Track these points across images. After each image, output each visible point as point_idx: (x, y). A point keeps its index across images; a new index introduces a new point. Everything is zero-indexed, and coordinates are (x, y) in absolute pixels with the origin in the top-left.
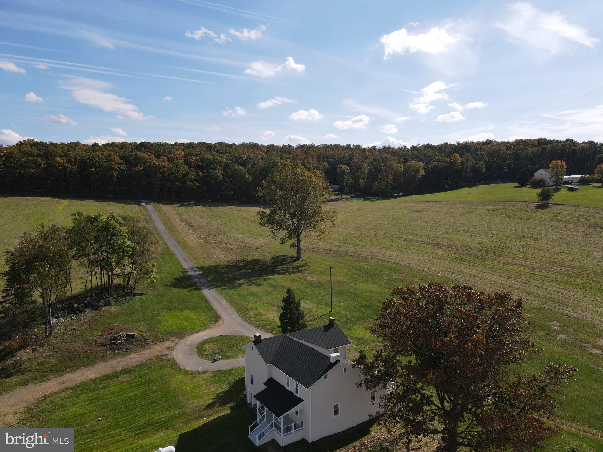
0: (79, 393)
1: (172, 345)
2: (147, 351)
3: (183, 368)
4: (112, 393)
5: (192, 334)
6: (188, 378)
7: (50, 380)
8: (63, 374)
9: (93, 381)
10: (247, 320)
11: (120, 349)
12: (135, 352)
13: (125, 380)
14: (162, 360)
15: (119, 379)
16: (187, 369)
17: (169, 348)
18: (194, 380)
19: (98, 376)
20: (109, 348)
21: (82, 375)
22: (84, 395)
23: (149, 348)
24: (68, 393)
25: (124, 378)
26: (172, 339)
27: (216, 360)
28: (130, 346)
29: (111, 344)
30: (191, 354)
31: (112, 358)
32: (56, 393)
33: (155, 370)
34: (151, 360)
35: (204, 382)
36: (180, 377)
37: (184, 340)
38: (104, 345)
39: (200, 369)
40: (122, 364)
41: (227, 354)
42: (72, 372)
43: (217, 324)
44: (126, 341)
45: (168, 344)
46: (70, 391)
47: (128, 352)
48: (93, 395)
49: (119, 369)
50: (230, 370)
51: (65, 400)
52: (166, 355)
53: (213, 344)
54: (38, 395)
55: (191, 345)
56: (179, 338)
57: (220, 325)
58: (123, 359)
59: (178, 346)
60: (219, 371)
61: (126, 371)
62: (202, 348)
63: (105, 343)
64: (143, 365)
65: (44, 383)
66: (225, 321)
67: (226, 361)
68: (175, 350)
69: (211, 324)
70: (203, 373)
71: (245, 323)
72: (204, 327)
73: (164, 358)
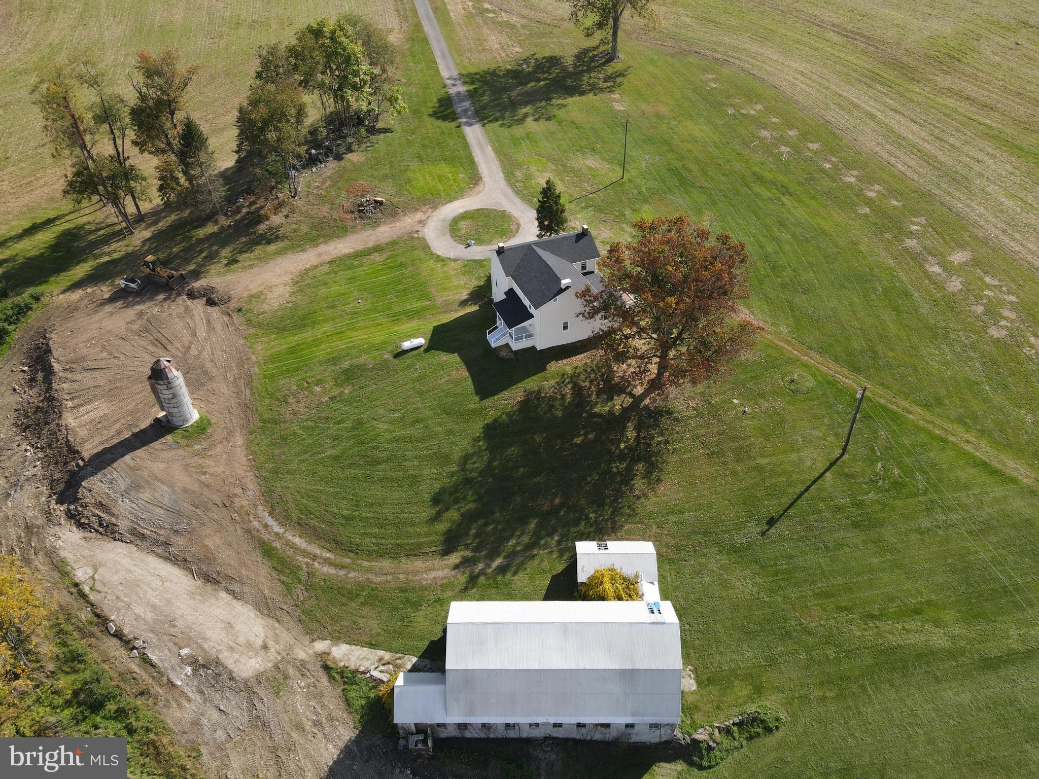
0: (337, 269)
1: (424, 218)
2: (397, 224)
3: (434, 252)
4: (367, 274)
5: (446, 203)
6: (439, 265)
7: (306, 251)
8: (317, 245)
9: (348, 256)
10: (512, 186)
11: (370, 218)
12: (385, 223)
13: (378, 259)
14: (413, 238)
15: (372, 257)
16: (439, 253)
17: (420, 222)
18: (445, 269)
19: (351, 251)
20: (357, 216)
21: (336, 248)
22: (341, 273)
23: (399, 220)
24: (326, 268)
25: (376, 257)
26: (424, 209)
27: (469, 246)
28: (380, 215)
29: (360, 211)
30: (443, 234)
31: (362, 229)
32: (316, 267)
33: (407, 251)
34: (401, 237)
35: (454, 272)
36: (431, 263)
37: (436, 213)
38: (353, 212)
39: (452, 256)
40: (373, 238)
41: (482, 238)
42: (326, 242)
43: (477, 189)
44: (375, 208)
45: (419, 216)
46: (328, 266)
47: (377, 224)
48: (349, 274)
49: (371, 245)
50: (482, 261)
51: (325, 276)
52: (417, 231)
53: (468, 222)
54: (300, 267)
55: (444, 220)
56: (431, 208)
57: (480, 192)
58: (373, 232)
59: (430, 221)
60: (471, 260)
61: (377, 249)
62: (456, 225)
63: (353, 209)
64: (394, 243)
65: (301, 253)
66: (486, 185)
67: (480, 247)
68: (427, 227)
69: (470, 188)
70: (455, 260)
71: (509, 191)
72: (460, 193)
73: (416, 236)
